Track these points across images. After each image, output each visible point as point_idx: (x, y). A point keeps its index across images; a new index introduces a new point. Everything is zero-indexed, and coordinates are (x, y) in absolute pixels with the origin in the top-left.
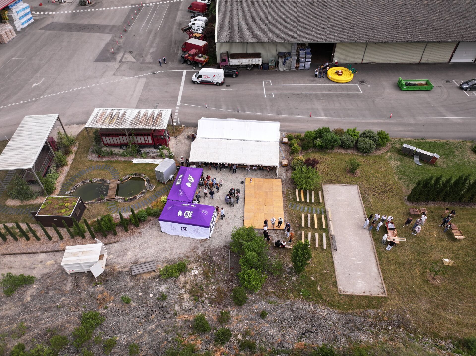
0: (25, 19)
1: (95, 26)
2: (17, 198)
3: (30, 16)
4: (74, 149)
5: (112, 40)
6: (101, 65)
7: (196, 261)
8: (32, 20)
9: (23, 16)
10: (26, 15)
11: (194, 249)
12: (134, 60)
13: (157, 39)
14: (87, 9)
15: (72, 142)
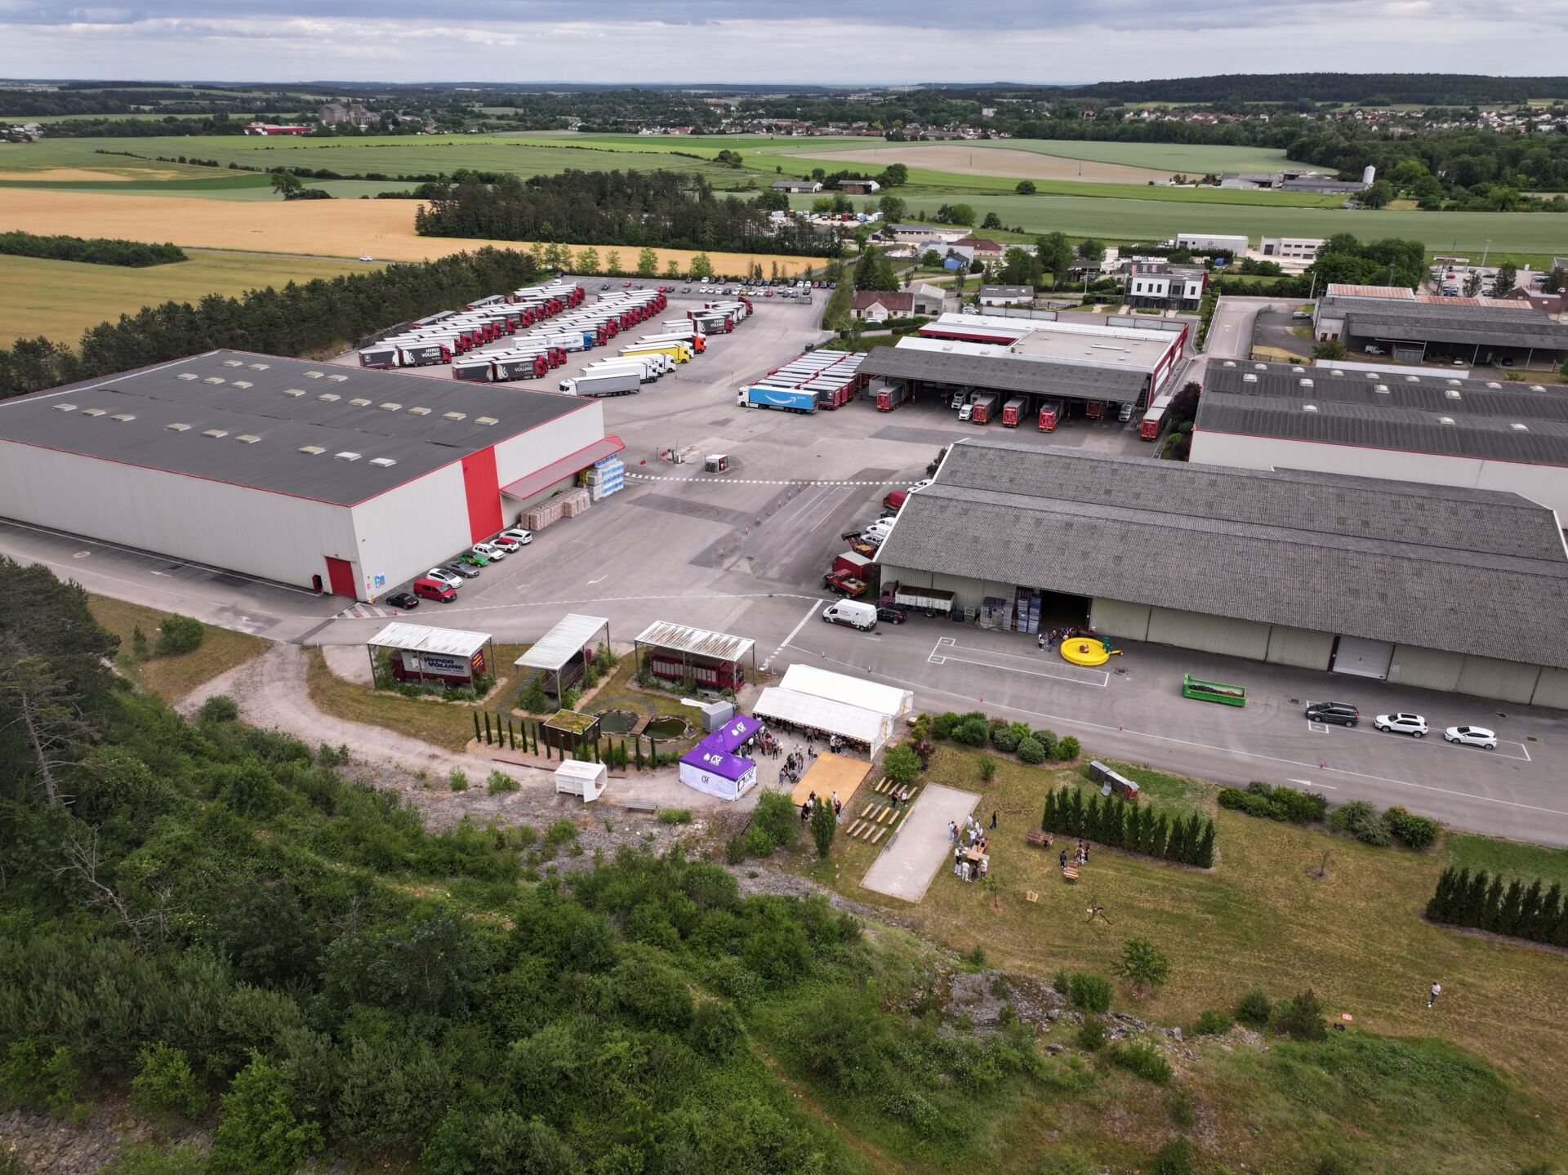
0: (611, 484)
1: (713, 508)
2: (526, 709)
3: (621, 479)
4: (613, 671)
5: (730, 535)
6: (696, 569)
7: (706, 818)
8: (622, 487)
9: (609, 480)
10: (614, 478)
11: (710, 807)
12: (749, 571)
13: (803, 545)
14: (713, 478)
15: (613, 662)
